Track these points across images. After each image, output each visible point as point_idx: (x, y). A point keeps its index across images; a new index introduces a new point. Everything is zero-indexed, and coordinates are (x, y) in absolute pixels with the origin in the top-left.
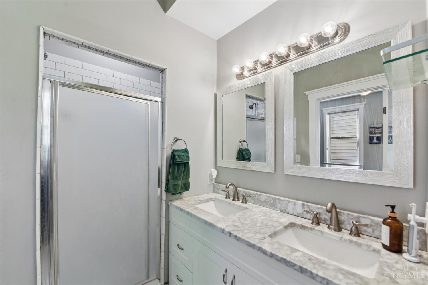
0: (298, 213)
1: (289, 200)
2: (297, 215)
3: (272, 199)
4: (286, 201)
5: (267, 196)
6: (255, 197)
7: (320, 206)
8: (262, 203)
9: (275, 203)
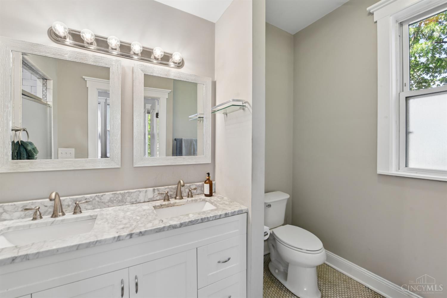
0: (149, 199)
1: (140, 190)
2: (148, 200)
3: (120, 195)
4: (137, 192)
5: (113, 194)
6: (94, 201)
7: (167, 187)
8: (105, 204)
9: (123, 198)
